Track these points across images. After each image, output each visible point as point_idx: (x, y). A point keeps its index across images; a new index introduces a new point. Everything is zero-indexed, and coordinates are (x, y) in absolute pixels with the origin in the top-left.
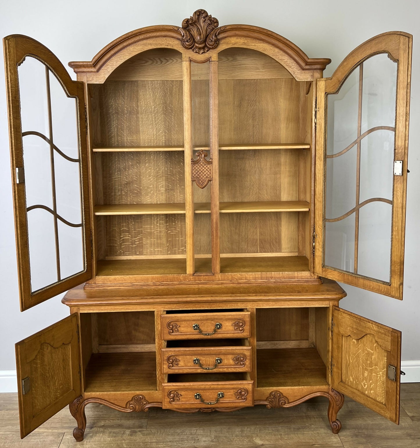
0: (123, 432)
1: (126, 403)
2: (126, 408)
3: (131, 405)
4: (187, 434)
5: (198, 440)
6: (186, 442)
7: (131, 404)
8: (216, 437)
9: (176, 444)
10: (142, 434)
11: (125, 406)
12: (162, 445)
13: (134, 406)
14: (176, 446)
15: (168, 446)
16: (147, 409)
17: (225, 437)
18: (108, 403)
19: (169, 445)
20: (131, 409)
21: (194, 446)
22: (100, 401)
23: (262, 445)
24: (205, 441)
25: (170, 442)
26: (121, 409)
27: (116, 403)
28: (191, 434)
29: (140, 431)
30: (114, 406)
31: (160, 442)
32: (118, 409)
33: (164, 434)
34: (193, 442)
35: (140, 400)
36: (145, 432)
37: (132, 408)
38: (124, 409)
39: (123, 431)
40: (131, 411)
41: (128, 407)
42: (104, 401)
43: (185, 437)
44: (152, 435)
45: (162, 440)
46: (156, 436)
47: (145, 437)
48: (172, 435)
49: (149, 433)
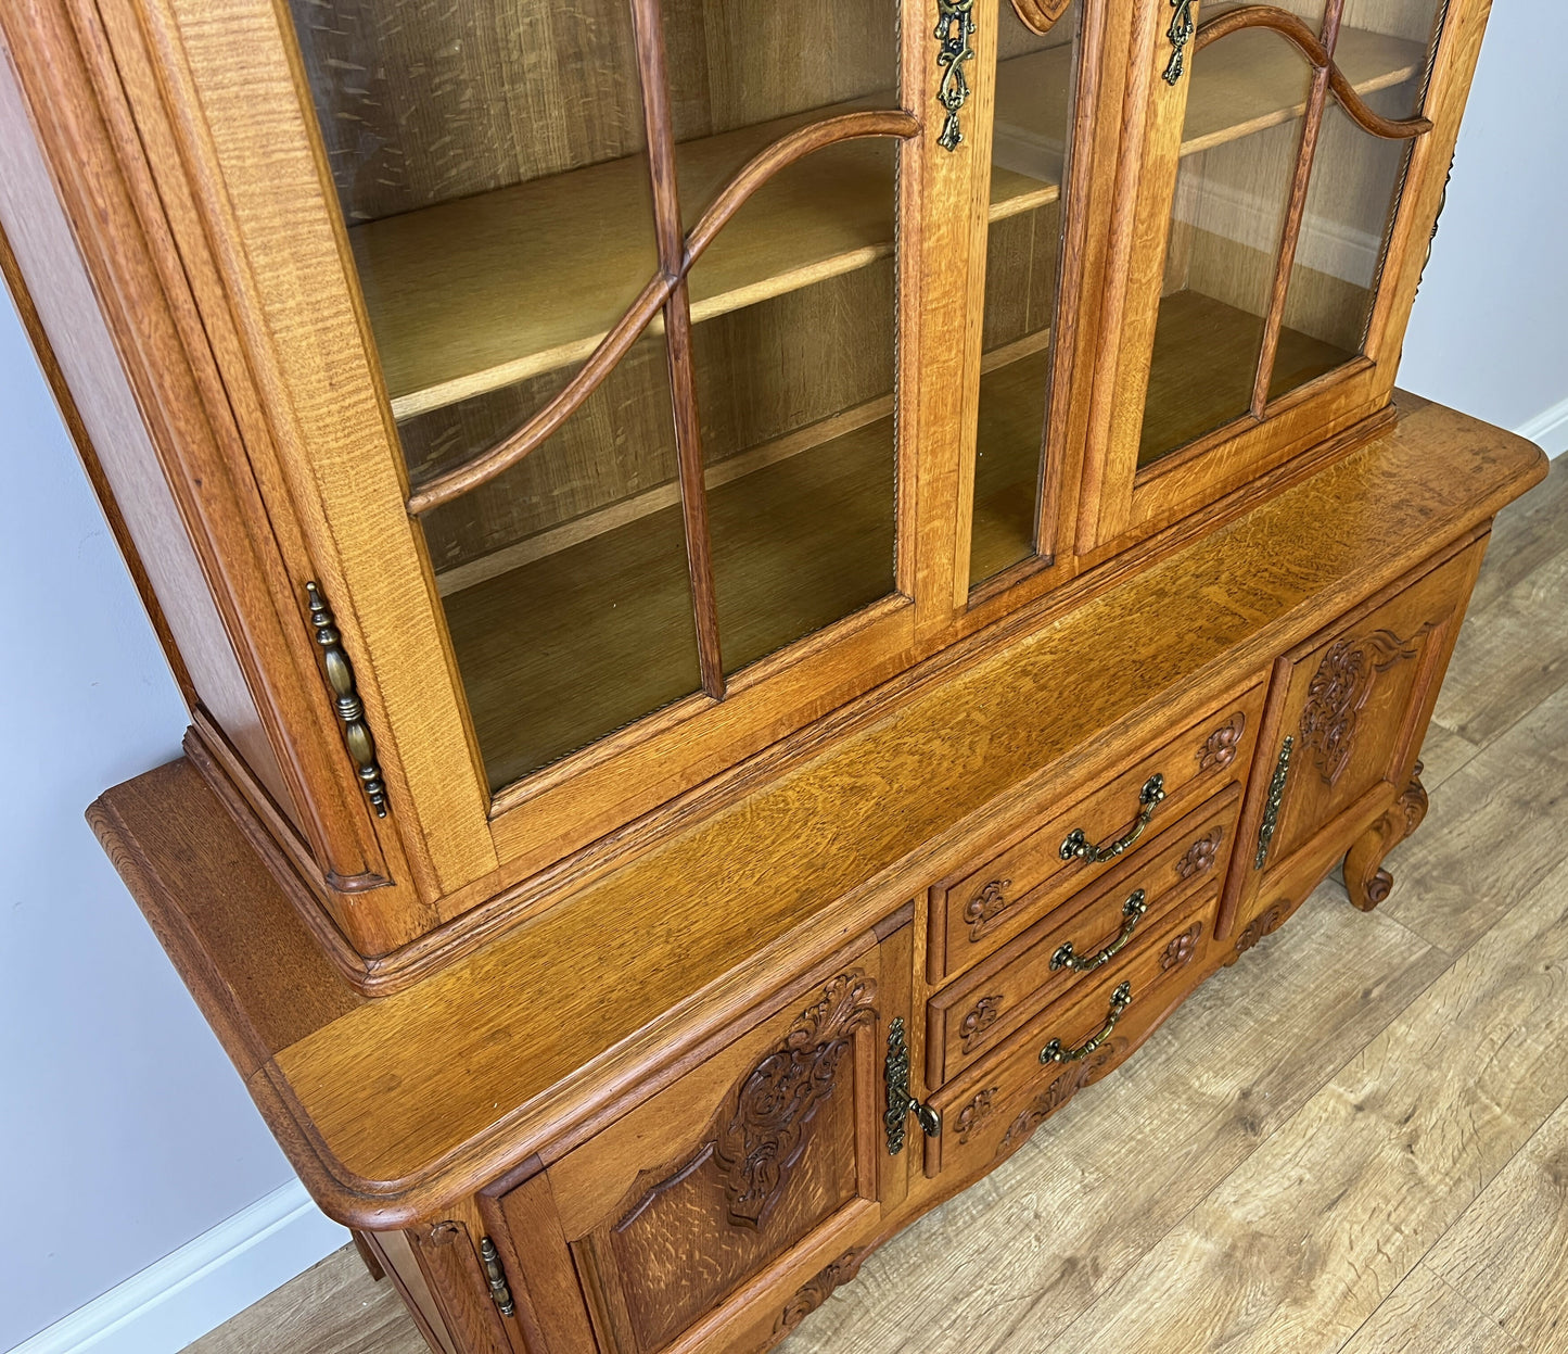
4: (973, 1219)
5: (1037, 1216)
6: (1007, 1257)
8: (1078, 1158)
9: (988, 1297)
12: (943, 1336)
14: (996, 1305)
15: (974, 1327)
17: (1106, 1137)
19: (970, 1322)
21: (1055, 1257)
23: (1245, 1095)
24: (1066, 1208)
25: (956, 1300)
28: (989, 1207)
31: (924, 1329)
33: (895, 1278)
34: (1034, 1243)
43: (984, 1237)
44: (859, 1314)
45: (917, 1312)
46: (878, 1309)
47: (840, 1343)
48: (928, 1259)
49: (837, 1316)
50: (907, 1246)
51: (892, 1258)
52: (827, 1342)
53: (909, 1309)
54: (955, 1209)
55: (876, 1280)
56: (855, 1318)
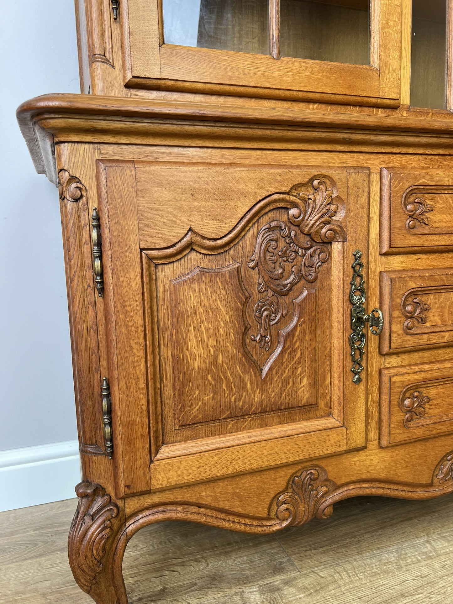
0: (238, 598)
1: (268, 502)
2: (268, 518)
3: (285, 506)
4: (419, 561)
7: (284, 503)
10: (300, 590)
11: (264, 514)
13: (291, 507)
16: (331, 509)
18: (209, 512)
20: (286, 519)
22: (180, 512)
26: (252, 525)
27: (238, 510)
28: (430, 557)
29: (287, 583)
30: (230, 517)
32: (243, 527)
33: (361, 575)
35: (309, 485)
36: (306, 582)
37: (286, 514)
38: (259, 523)
39: (236, 594)
40: (285, 524)
41: (273, 515)
42: (194, 509)
43: (425, 571)
44: (334, 587)
45: (374, 596)
46: (347, 587)
47: (318, 598)
48: (385, 572)
49: (319, 584)
50: (372, 563)
51: (360, 566)
52: (309, 595)
53: (368, 592)
54: (406, 554)
55: (348, 574)
56: (331, 588)
